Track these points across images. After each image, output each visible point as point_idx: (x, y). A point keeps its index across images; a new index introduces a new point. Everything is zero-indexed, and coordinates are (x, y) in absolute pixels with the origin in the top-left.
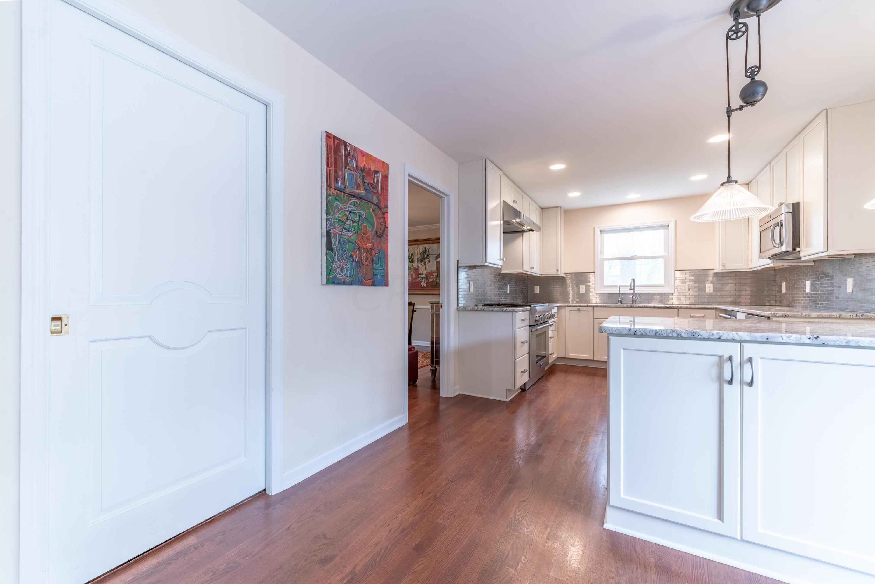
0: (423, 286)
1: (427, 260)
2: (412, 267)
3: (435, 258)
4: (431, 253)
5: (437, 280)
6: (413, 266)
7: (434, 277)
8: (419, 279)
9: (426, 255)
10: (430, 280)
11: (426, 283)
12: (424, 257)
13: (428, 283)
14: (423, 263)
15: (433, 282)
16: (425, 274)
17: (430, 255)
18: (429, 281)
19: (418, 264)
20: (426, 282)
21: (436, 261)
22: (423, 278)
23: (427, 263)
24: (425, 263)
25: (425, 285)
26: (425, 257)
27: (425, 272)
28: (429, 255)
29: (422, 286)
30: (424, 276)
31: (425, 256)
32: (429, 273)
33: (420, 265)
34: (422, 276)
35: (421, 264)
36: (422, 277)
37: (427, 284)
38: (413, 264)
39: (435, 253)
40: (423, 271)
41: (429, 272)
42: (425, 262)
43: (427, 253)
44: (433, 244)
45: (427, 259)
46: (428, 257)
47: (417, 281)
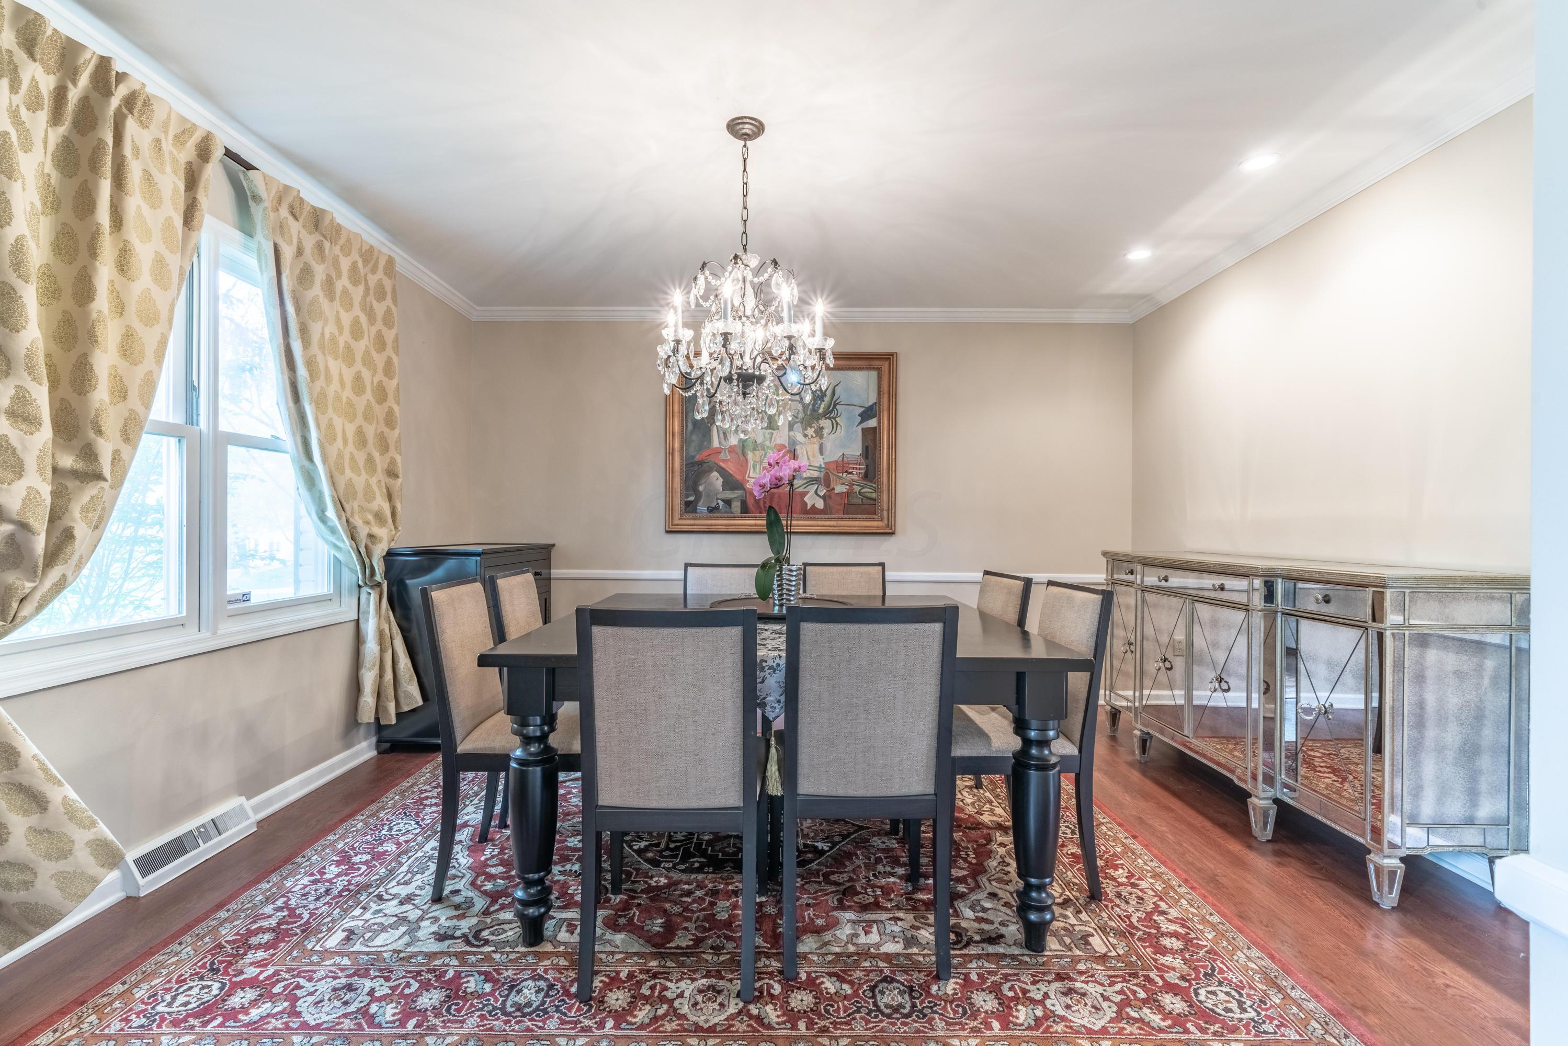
0: (813, 505)
1: (828, 422)
2: (767, 443)
3: (860, 418)
4: (843, 399)
5: (863, 488)
6: (771, 438)
7: (855, 478)
9: (822, 406)
10: (840, 489)
11: (824, 498)
12: (814, 410)
13: (830, 497)
14: (810, 432)
15: (849, 494)
17: (838, 407)
18: (833, 489)
19: (792, 433)
20: (822, 494)
21: (860, 428)
22: (812, 481)
23: (825, 432)
24: (819, 432)
25: (820, 504)
26: (820, 411)
28: (835, 405)
29: (809, 507)
30: (816, 474)
31: (819, 408)
32: (834, 466)
33: (800, 437)
34: (806, 474)
35: (806, 436)
37: (825, 501)
38: (775, 432)
39: (856, 401)
40: (811, 458)
41: (836, 462)
42: (822, 429)
43: (827, 399)
44: (851, 373)
45: (830, 418)
46: (831, 412)
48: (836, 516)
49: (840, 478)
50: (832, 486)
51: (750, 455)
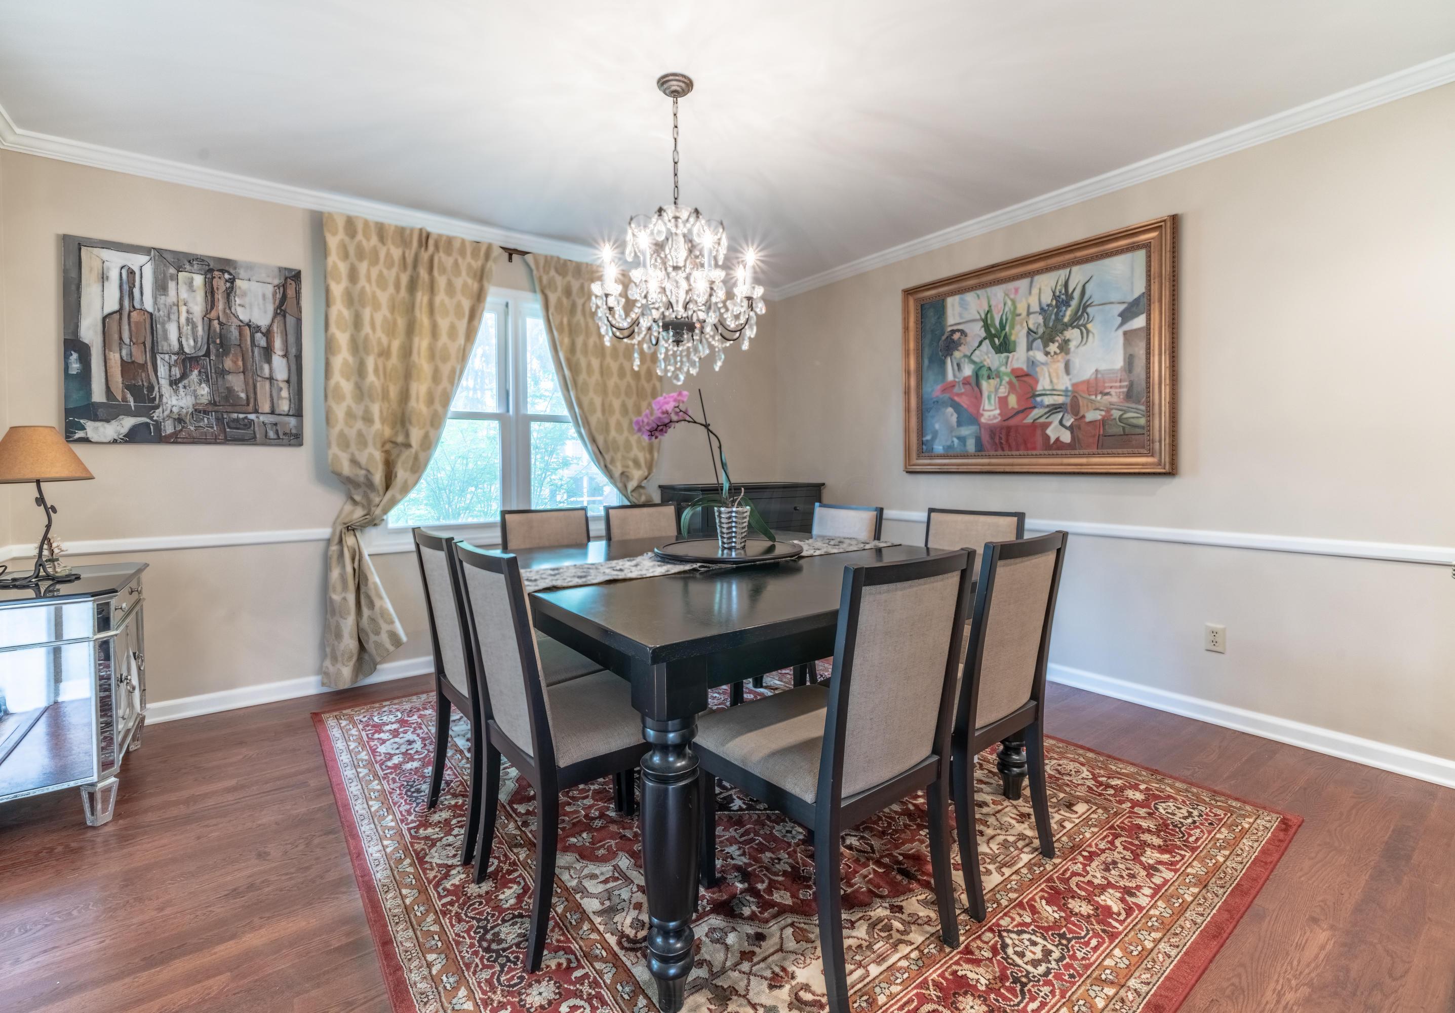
0: (1058, 439)
1: (1076, 332)
2: (1003, 369)
3: (1119, 319)
4: (1096, 299)
5: (1125, 412)
6: (1007, 363)
7: (1114, 399)
8: (1036, 413)
9: (1069, 313)
10: (1092, 416)
11: (1071, 428)
12: (1058, 319)
13: (1079, 427)
14: (1053, 348)
15: (1104, 422)
16: (1066, 391)
17: (1089, 310)
18: (1083, 417)
19: (1031, 353)
20: (1068, 424)
21: (1120, 332)
22: (1055, 408)
23: (1072, 345)
24: (1064, 347)
25: (1066, 437)
26: (1066, 319)
27: (1065, 383)
28: (1085, 307)
29: (1052, 441)
30: (1060, 400)
31: (1064, 316)
32: (1084, 387)
33: (1039, 356)
34: (1048, 400)
35: (1047, 354)
36: (1048, 406)
37: (1072, 433)
38: (1011, 355)
39: (1115, 296)
40: (1055, 380)
41: (1087, 382)
42: (1067, 342)
43: (1074, 303)
44: (1107, 262)
45: (1078, 327)
46: (1079, 318)
47: (1029, 420)
48: (1090, 451)
49: (1092, 401)
50: (1081, 414)
51: (984, 384)
